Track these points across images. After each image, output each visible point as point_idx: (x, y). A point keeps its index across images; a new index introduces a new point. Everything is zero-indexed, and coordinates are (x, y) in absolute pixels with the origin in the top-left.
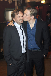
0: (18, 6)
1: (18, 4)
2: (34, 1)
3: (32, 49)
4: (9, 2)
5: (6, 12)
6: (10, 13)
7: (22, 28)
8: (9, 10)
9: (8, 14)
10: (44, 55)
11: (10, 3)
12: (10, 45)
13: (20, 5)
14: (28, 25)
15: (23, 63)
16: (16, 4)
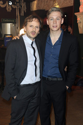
0: (20, 16)
1: (20, 13)
2: (44, 9)
4: (7, 9)
5: (3, 24)
6: (9, 26)
8: (8, 21)
9: (5, 27)
11: (8, 11)
12: (13, 69)
13: (23, 14)
15: (36, 96)
16: (17, 13)
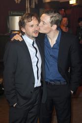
0: (31, 8)
1: (30, 5)
3: (51, 81)
5: (10, 17)
6: (17, 19)
7: (35, 45)
8: (16, 13)
10: (72, 92)
11: (17, 2)
14: (46, 40)
16: (28, 5)
